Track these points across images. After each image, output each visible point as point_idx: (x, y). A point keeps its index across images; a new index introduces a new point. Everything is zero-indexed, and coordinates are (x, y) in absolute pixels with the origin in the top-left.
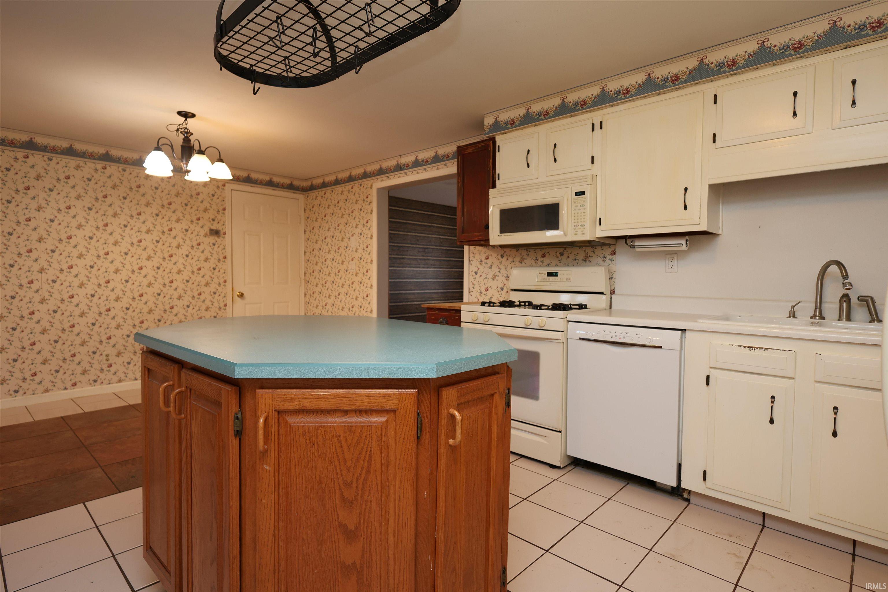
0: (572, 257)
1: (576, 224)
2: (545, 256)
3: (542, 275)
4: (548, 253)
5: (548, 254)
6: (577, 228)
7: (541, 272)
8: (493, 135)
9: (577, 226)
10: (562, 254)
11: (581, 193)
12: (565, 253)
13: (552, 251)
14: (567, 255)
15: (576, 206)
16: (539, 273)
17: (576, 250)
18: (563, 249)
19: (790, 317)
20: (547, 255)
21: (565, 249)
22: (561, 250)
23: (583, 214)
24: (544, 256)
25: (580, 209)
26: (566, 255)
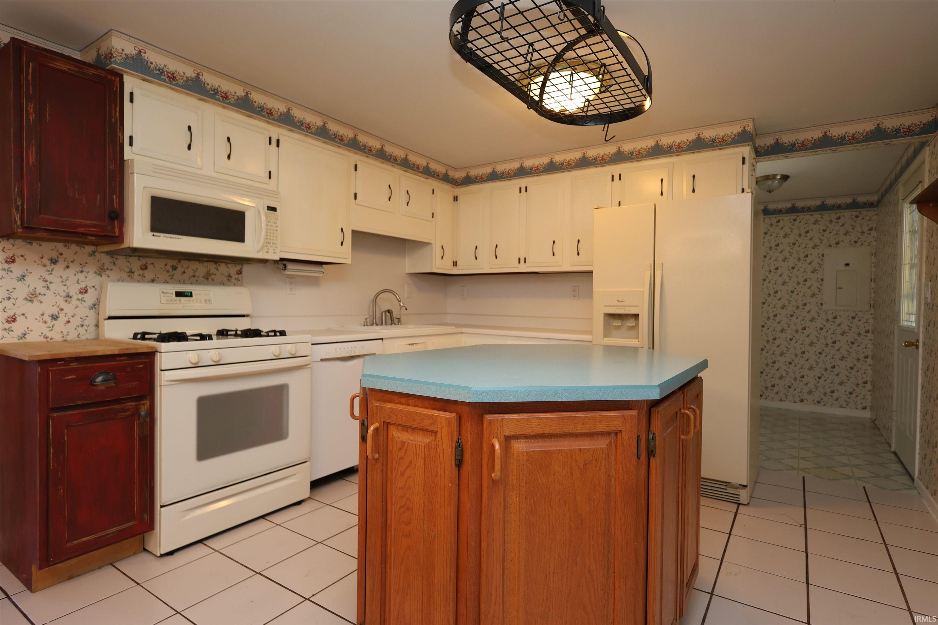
0: (189, 272)
1: (268, 241)
2: (146, 268)
3: (169, 295)
4: (152, 264)
5: (152, 266)
6: (269, 245)
7: (165, 291)
8: (122, 71)
9: (269, 243)
10: (174, 268)
11: (270, 209)
12: (179, 266)
13: (160, 263)
14: (183, 270)
15: (269, 222)
16: (163, 292)
17: (194, 265)
18: (176, 261)
19: (365, 325)
20: (150, 267)
21: (180, 262)
22: (174, 262)
23: (275, 232)
24: (144, 268)
25: (272, 226)
26: (180, 270)
